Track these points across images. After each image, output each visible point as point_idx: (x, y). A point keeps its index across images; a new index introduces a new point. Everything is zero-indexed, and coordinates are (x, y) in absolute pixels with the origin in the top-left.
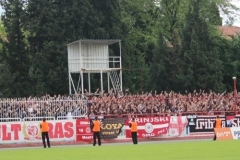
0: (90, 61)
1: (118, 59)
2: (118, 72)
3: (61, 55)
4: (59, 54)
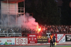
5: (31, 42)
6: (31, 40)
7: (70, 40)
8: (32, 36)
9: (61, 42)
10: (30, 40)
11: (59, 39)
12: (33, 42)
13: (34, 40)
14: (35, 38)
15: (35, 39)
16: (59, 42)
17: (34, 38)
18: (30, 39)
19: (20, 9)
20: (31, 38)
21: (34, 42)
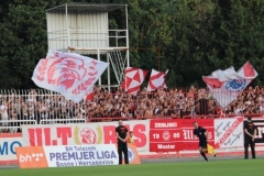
0: (80, 37)
1: (123, 34)
2: (124, 53)
3: (35, 26)
4: (31, 25)
5: (160, 147)
6: (161, 139)
7: (260, 136)
8: (164, 125)
9: (228, 146)
10: (156, 140)
11: (221, 136)
12: (168, 147)
13: (172, 138)
14: (176, 132)
15: (176, 135)
16: (223, 146)
17: (172, 132)
18: (158, 136)
19: (114, 33)
20: (161, 132)
21: (172, 147)
